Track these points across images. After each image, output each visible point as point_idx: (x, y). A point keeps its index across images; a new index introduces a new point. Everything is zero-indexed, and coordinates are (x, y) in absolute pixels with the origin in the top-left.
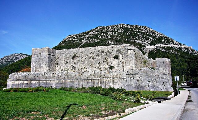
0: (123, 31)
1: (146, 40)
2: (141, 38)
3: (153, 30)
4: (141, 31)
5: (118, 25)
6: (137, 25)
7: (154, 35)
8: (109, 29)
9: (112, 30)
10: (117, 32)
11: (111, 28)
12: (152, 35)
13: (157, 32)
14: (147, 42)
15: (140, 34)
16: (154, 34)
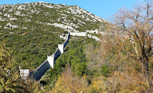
0: (38, 12)
1: (72, 23)
2: (65, 20)
3: (87, 12)
4: (68, 12)
5: (34, 3)
6: (64, 5)
7: (88, 19)
8: (18, 8)
9: (23, 9)
10: (30, 11)
11: (22, 7)
12: (84, 19)
13: (93, 15)
14: (73, 27)
15: (64, 15)
16: (88, 17)
